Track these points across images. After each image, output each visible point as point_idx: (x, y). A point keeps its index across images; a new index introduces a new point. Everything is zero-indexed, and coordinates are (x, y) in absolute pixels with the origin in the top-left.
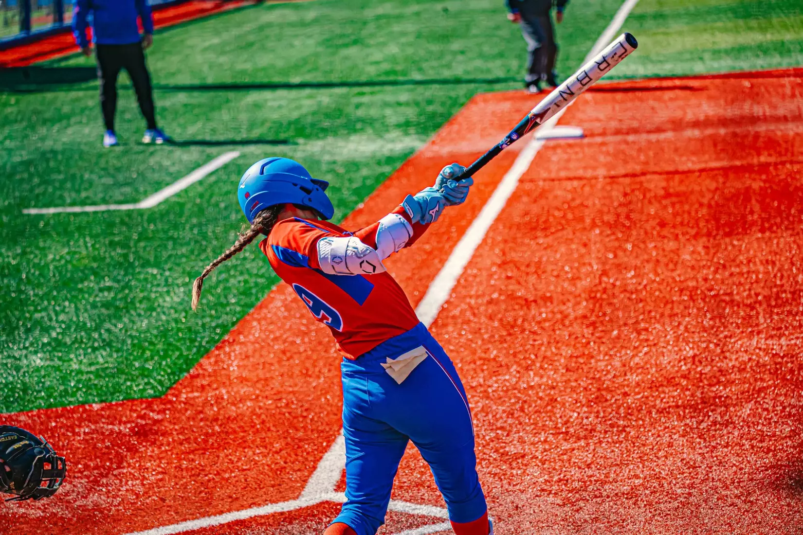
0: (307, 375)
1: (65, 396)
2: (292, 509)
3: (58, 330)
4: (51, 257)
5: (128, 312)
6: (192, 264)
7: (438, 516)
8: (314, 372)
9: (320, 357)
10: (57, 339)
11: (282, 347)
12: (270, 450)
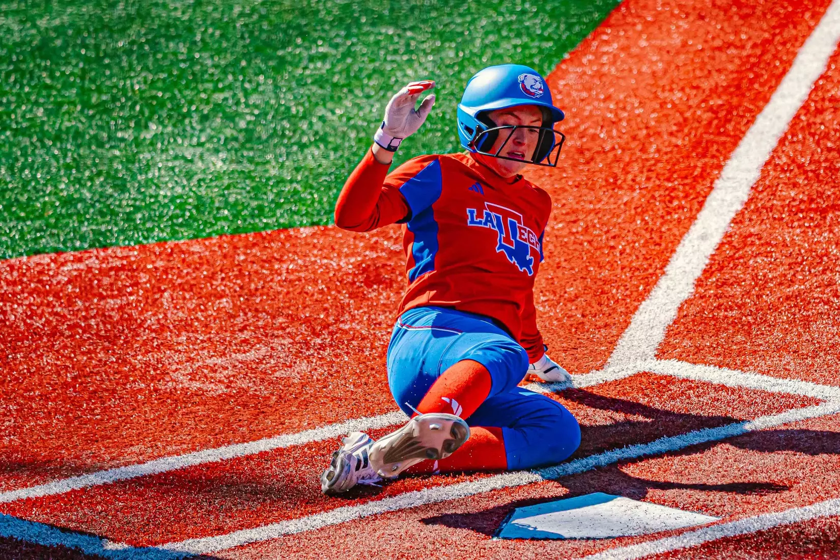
0: (615, 185)
1: (259, 216)
2: (593, 383)
3: (249, 118)
4: (237, 10)
5: (351, 91)
6: (446, 20)
7: (810, 395)
8: (625, 181)
9: (634, 159)
10: (246, 130)
11: (579, 143)
12: (561, 296)
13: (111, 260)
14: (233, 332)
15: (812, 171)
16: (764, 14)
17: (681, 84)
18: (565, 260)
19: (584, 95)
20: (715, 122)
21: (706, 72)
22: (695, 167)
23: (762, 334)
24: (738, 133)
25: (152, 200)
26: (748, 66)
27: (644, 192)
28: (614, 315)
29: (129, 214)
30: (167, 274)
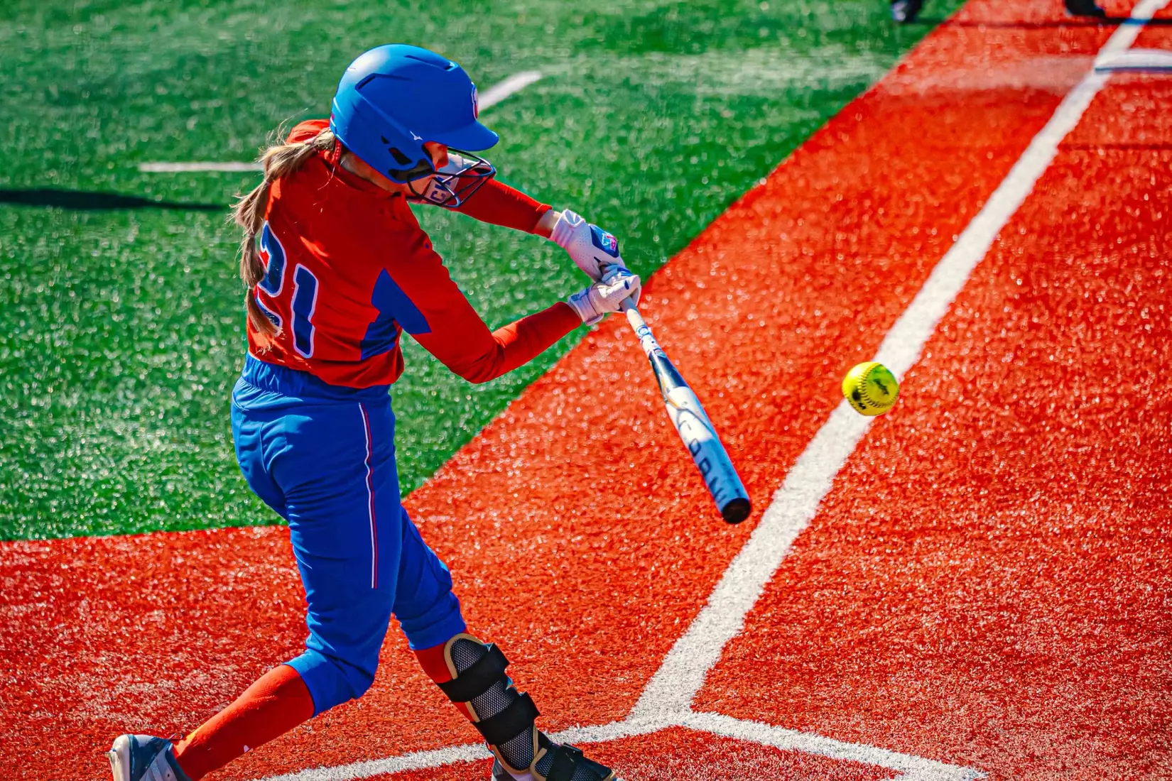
0: (649, 492)
1: (203, 510)
2: (612, 738)
3: (194, 387)
7: (884, 765)
8: (662, 486)
9: (674, 459)
10: (192, 402)
11: (606, 437)
12: (576, 627)
13: (16, 556)
14: (165, 653)
15: (897, 484)
16: (845, 287)
17: (737, 369)
18: (583, 582)
19: (615, 376)
20: (779, 417)
21: (769, 355)
22: (751, 472)
23: (827, 686)
24: (806, 432)
25: (72, 484)
26: (822, 350)
27: (685, 501)
28: (643, 654)
29: (40, 500)
30: (86, 578)
